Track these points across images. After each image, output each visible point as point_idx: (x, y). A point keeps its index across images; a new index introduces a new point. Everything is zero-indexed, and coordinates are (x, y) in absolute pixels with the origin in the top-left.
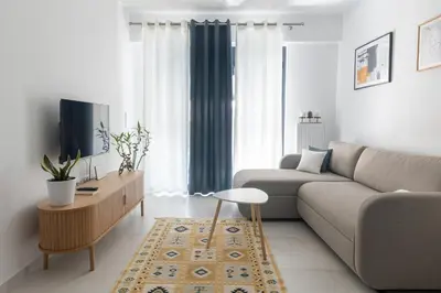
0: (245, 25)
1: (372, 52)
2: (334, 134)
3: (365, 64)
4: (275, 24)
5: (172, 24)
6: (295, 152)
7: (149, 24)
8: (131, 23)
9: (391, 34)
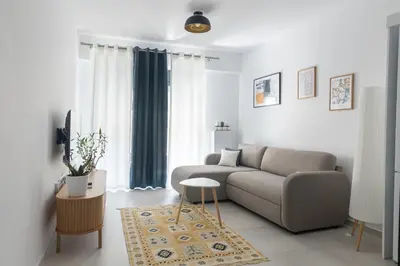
0: (178, 54)
1: (267, 83)
2: (238, 138)
3: (262, 90)
4: (199, 57)
5: (120, 48)
6: (213, 152)
7: (99, 46)
8: (82, 43)
9: (280, 74)
